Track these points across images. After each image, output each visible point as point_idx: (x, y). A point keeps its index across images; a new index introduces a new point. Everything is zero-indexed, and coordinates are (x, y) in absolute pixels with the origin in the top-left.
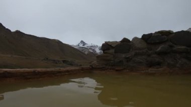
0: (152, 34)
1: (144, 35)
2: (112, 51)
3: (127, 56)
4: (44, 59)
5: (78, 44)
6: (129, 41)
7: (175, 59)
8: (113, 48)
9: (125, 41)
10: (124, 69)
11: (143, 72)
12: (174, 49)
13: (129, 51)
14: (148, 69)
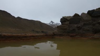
0: (94, 10)
1: (89, 11)
3: (78, 26)
5: (49, 23)
6: (79, 15)
8: (68, 20)
9: (76, 15)
11: (90, 37)
13: (80, 22)
14: (94, 35)
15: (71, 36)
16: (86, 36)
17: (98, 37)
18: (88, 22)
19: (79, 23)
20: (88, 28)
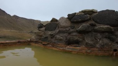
2: (43, 29)
4: (30, 33)
7: (96, 39)
10: (48, 44)
11: (61, 49)
12: (96, 28)
13: (56, 28)
14: (66, 47)
15: (44, 45)
16: (58, 46)
17: (70, 50)
18: (65, 29)
19: (55, 30)
20: (61, 37)
